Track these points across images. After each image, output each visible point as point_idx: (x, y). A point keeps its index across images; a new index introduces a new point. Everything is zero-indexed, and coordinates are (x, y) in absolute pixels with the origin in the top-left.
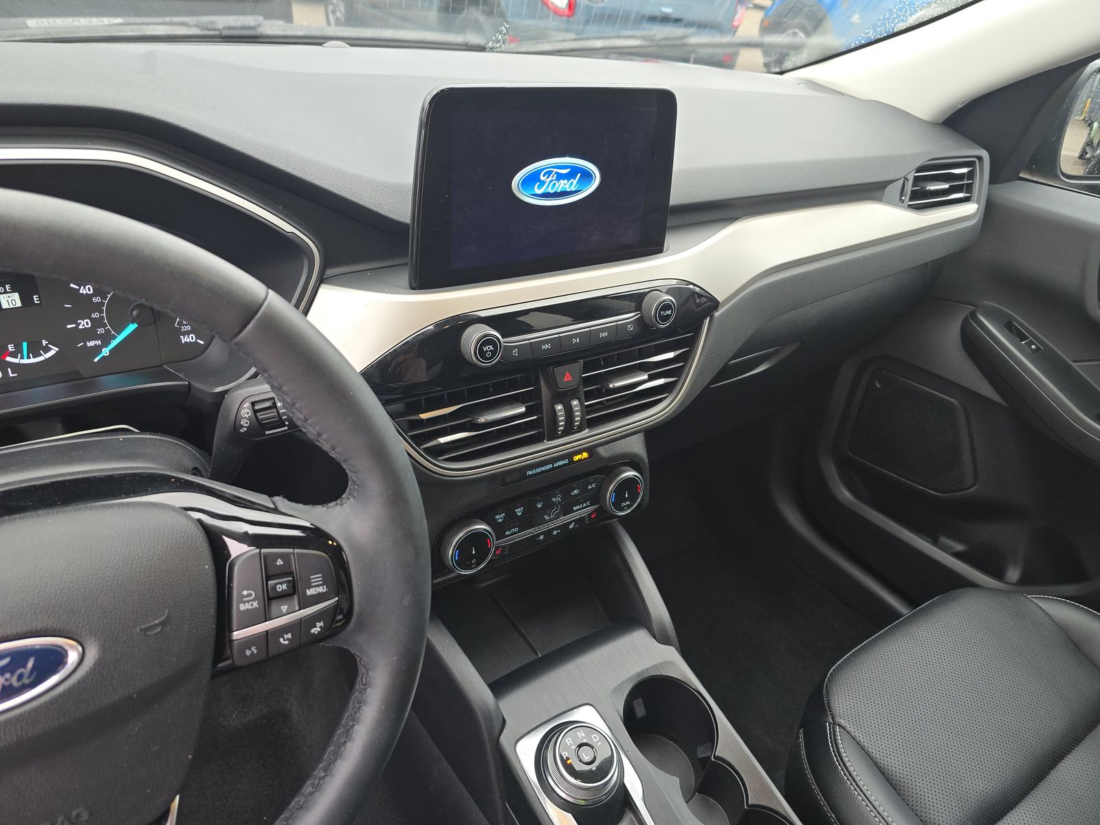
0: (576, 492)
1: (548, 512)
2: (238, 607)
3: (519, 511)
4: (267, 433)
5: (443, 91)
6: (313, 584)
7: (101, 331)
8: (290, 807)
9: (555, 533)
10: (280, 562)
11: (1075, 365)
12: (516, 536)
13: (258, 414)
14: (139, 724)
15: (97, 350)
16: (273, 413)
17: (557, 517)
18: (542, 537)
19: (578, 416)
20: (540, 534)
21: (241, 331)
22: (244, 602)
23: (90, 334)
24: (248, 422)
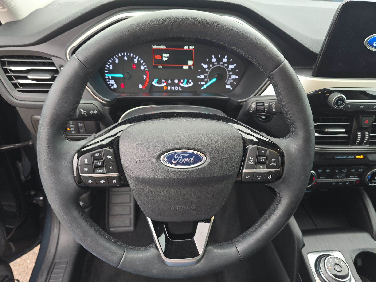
0: (353, 170)
1: (340, 175)
2: (247, 162)
3: (328, 171)
4: (258, 114)
5: (350, 1)
6: (272, 162)
7: (206, 80)
8: (244, 234)
9: (340, 184)
10: (263, 152)
12: (323, 180)
13: (257, 107)
14: (214, 187)
15: (203, 85)
16: (262, 107)
17: (343, 178)
18: (334, 184)
19: (366, 138)
20: (334, 182)
21: (273, 71)
22: (249, 161)
23: (202, 80)
24: (253, 109)
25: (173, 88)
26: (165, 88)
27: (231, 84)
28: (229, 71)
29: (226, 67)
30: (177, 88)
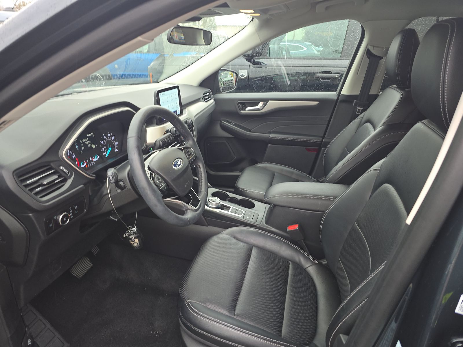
11: (241, 125)
15: (106, 155)
23: (104, 152)
27: (117, 148)
28: (113, 141)
29: (111, 139)
30: (92, 163)
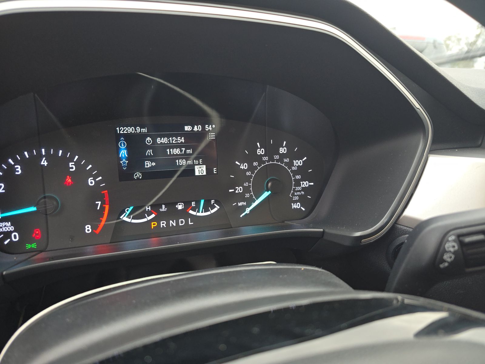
4: (468, 270)
7: (247, 195)
13: (464, 249)
15: (243, 208)
23: (241, 197)
24: (453, 257)
25: (173, 223)
26: (154, 225)
27: (302, 200)
28: (295, 173)
29: (286, 164)
30: (182, 222)
